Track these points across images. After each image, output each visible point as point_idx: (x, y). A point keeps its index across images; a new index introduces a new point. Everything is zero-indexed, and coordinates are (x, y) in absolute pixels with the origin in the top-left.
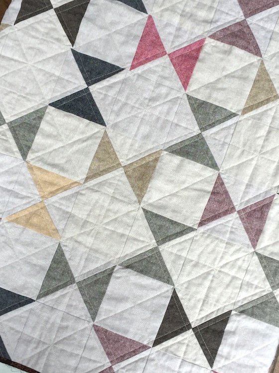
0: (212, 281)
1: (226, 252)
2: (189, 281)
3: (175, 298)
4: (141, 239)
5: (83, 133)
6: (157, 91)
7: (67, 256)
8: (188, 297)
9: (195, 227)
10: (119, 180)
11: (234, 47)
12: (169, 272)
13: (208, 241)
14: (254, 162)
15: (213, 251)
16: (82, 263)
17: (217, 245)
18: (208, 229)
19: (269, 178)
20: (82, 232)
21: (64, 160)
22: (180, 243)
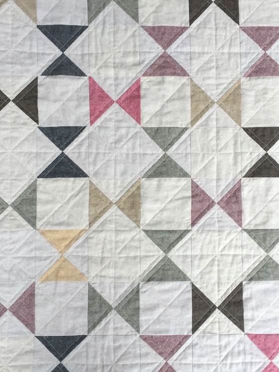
0: (218, 265)
1: (220, 239)
2: (201, 272)
3: (195, 290)
4: (151, 254)
5: (73, 189)
6: (118, 133)
7: (98, 290)
8: (205, 285)
9: (190, 228)
10: (115, 216)
11: (165, 76)
12: (183, 271)
13: (204, 235)
14: (215, 160)
15: (210, 242)
16: (112, 291)
17: (211, 236)
18: (200, 226)
19: (232, 168)
20: (103, 267)
21: (67, 217)
22: (182, 246)
